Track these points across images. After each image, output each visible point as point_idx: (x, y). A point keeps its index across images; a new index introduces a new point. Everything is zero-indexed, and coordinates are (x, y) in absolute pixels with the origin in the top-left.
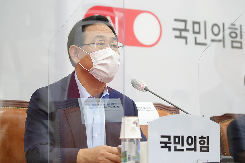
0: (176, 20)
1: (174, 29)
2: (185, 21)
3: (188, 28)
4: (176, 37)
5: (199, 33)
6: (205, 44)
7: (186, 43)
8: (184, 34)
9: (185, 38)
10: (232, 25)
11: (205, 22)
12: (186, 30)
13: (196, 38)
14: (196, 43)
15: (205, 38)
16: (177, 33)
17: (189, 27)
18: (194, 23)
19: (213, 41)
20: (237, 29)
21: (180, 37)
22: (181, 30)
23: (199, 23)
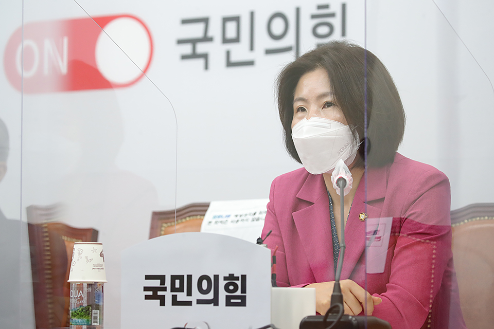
0: (185, 22)
1: (181, 42)
2: (206, 21)
3: (210, 34)
4: (184, 57)
5: (237, 40)
6: (251, 63)
7: (206, 67)
8: (201, 48)
9: (205, 56)
10: (320, 7)
11: (252, 14)
12: (206, 39)
13: (228, 54)
14: (230, 64)
15: (252, 48)
16: (187, 49)
17: (215, 30)
18: (226, 20)
19: (269, 52)
20: (332, 15)
21: (194, 55)
22: (194, 42)
23: (237, 19)
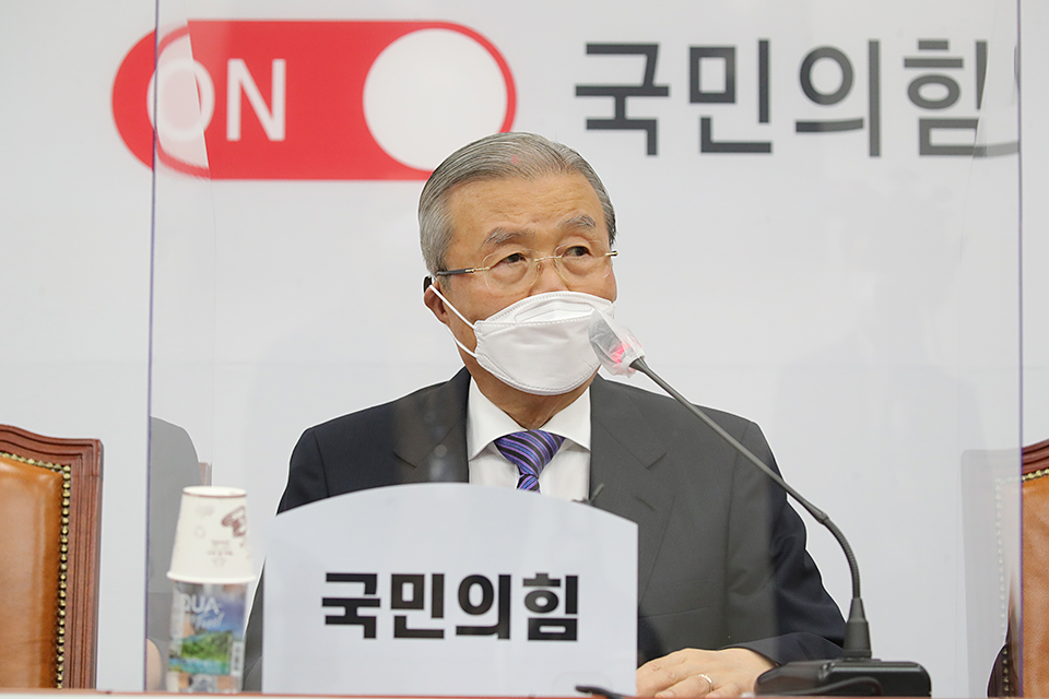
0: (593, 49)
2: (650, 52)
3: (660, 79)
6: (764, 148)
7: (652, 150)
8: (637, 108)
9: (649, 126)
11: (764, 47)
13: (706, 124)
15: (764, 116)
18: (697, 54)
19: (804, 127)
20: (957, 63)
23: (727, 54)
